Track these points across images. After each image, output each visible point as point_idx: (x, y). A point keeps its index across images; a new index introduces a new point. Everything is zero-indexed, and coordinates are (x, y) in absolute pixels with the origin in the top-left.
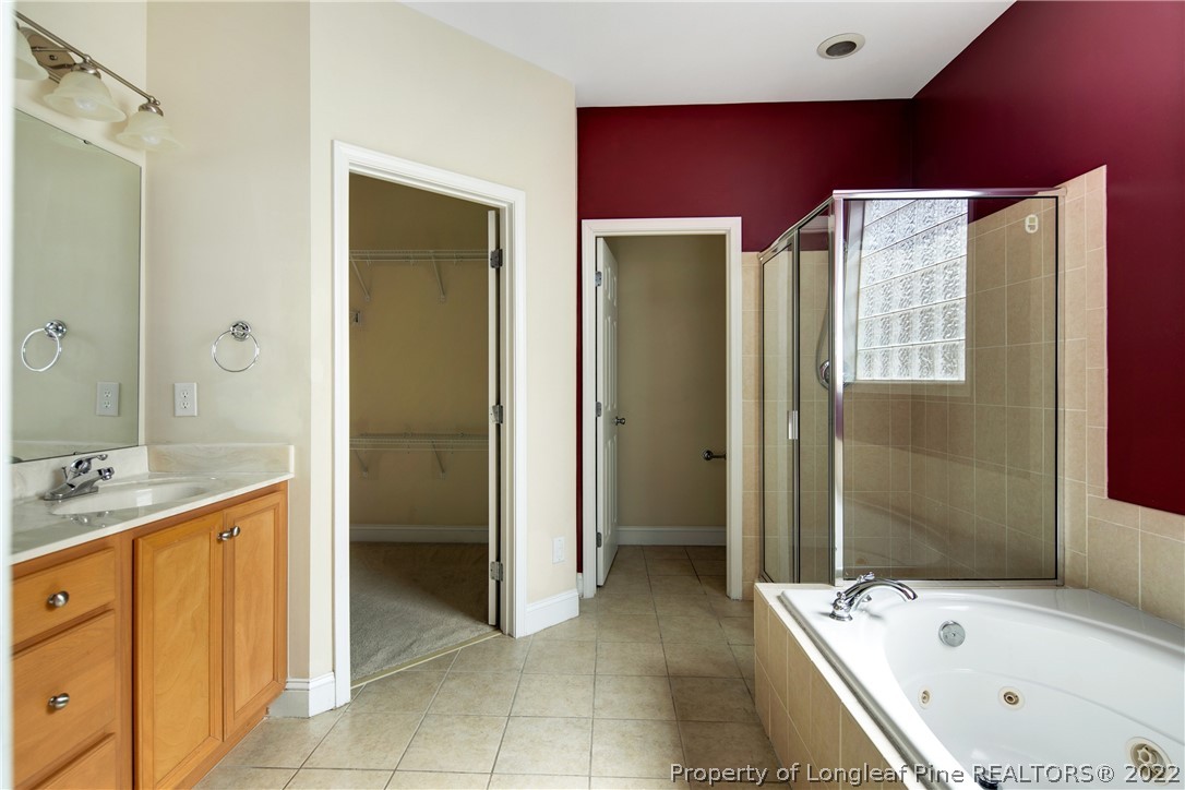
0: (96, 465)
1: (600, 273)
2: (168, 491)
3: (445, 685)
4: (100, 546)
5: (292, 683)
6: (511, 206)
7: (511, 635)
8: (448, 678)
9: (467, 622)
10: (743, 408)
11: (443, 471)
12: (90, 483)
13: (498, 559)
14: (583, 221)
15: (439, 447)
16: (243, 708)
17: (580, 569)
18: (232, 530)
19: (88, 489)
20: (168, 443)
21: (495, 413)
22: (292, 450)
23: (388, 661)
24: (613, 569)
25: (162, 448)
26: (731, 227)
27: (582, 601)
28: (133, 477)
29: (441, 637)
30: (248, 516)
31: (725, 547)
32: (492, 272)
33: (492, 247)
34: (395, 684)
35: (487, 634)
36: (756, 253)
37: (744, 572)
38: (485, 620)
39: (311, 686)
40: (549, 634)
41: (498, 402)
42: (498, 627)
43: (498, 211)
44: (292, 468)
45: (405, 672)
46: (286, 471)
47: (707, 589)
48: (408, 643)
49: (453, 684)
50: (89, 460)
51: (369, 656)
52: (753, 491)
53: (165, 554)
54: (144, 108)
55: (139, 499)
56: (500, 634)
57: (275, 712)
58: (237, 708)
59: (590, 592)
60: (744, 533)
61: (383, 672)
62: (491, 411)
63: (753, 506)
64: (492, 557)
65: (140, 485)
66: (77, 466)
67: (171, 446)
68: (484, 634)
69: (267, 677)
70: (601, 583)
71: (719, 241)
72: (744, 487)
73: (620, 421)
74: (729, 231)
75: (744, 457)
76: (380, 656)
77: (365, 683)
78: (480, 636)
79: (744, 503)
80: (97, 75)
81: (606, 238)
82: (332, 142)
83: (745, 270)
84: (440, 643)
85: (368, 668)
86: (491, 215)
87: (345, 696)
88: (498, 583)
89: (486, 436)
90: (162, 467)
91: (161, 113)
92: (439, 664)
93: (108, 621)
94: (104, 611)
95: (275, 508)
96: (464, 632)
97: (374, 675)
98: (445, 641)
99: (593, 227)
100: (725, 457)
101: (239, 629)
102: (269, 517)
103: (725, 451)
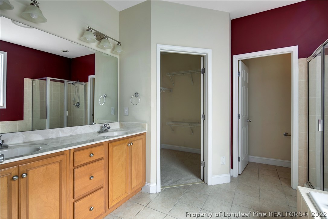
0: (108, 126)
1: (240, 72)
2: (121, 133)
3: (185, 194)
4: (101, 144)
5: (147, 184)
6: (207, 54)
7: (207, 184)
8: (186, 192)
9: (195, 177)
10: (299, 118)
11: (193, 133)
12: (107, 129)
13: (204, 160)
14: (233, 56)
15: (192, 126)
16: (134, 187)
17: (232, 167)
18: (131, 143)
19: (106, 131)
20: (123, 121)
21: (203, 117)
22: (147, 124)
23: (172, 183)
24: (245, 169)
25: (122, 122)
26: (294, 50)
27: (232, 178)
28: (116, 129)
29: (187, 180)
30: (135, 140)
31: (290, 168)
32: (202, 75)
33: (202, 68)
34: (172, 190)
35: (200, 182)
36: (305, 58)
37: (299, 180)
38: (200, 178)
39: (151, 185)
40: (219, 186)
41: (204, 114)
42: (203, 180)
43: (204, 57)
44: (147, 129)
45: (175, 188)
46: (146, 130)
47: (283, 183)
48: (178, 180)
49: (187, 194)
50: (106, 124)
51: (167, 181)
52: (304, 150)
53: (115, 147)
54: (118, 44)
55: (115, 134)
56: (204, 183)
57: (143, 190)
58: (133, 187)
59: (235, 175)
60: (299, 165)
61: (170, 186)
62: (201, 116)
63: (304, 156)
64: (202, 159)
65: (117, 131)
66: (104, 126)
67: (124, 122)
68: (199, 182)
69: (140, 181)
70: (240, 173)
71: (288, 56)
72: (299, 148)
73: (249, 121)
74: (293, 51)
75: (299, 136)
76: (170, 182)
77: (165, 188)
78: (198, 182)
79: (299, 154)
80: (107, 39)
81: (242, 60)
82: (156, 45)
83: (300, 65)
84: (186, 182)
85: (166, 184)
86: (202, 58)
87: (159, 190)
88: (204, 168)
89: (200, 123)
90: (122, 127)
91: (121, 45)
92: (185, 187)
93: (102, 161)
94: (102, 159)
95: (142, 139)
96: (193, 180)
97: (168, 186)
98: (188, 181)
99: (236, 58)
100: (291, 135)
101: (133, 168)
102: (140, 141)
103: (291, 134)
